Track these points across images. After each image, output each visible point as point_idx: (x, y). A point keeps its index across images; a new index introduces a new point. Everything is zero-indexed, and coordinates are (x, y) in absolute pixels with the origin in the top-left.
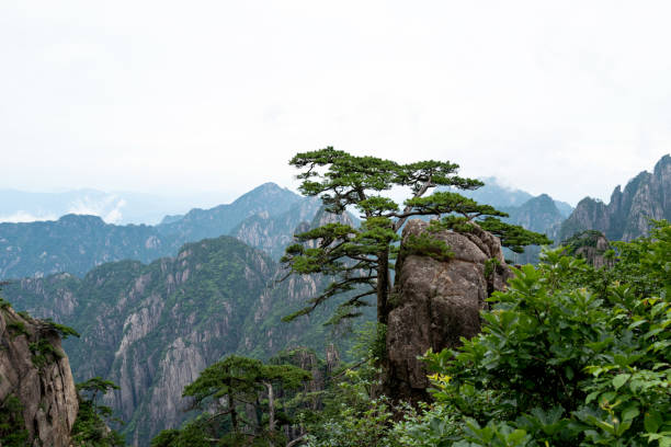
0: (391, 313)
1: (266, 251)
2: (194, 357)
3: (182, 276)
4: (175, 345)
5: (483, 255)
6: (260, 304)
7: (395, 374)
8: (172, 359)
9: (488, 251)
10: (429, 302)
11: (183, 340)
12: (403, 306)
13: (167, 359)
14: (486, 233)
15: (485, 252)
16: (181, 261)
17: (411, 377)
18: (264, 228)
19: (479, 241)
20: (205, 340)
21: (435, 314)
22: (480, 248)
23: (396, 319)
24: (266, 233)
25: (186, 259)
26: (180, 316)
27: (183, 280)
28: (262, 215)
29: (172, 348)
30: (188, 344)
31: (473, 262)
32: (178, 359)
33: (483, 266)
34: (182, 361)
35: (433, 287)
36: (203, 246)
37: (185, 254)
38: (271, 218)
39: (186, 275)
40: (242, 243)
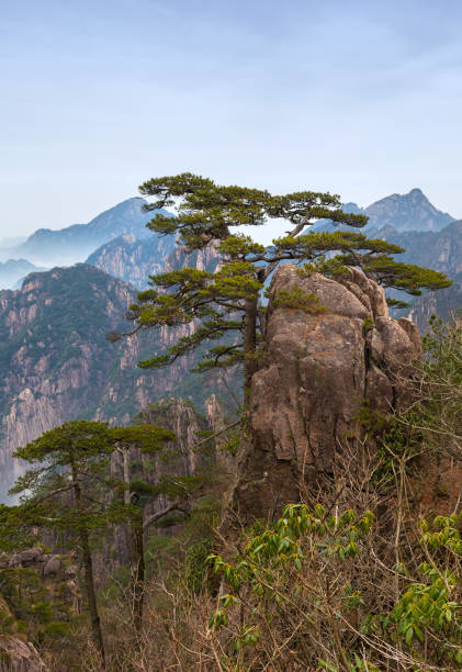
0: (255, 375)
1: (133, 283)
2: (45, 413)
3: (27, 313)
4: (21, 396)
5: (363, 308)
6: (126, 346)
7: (258, 444)
8: (18, 414)
9: (369, 303)
10: (297, 364)
11: (32, 391)
12: (268, 367)
13: (13, 414)
14: (369, 281)
15: (365, 304)
16: (28, 294)
17: (277, 447)
18: (129, 254)
19: (359, 291)
20: (59, 391)
21: (303, 377)
22: (360, 299)
23: (260, 382)
24: (132, 260)
25: (33, 291)
26: (28, 361)
27: (30, 317)
28: (126, 238)
29: (19, 401)
30: (37, 396)
31: (350, 316)
32: (26, 414)
33: (361, 322)
34: (31, 416)
35: (304, 346)
36: (54, 276)
37: (30, 286)
38: (139, 242)
39: (32, 312)
40: (102, 273)
